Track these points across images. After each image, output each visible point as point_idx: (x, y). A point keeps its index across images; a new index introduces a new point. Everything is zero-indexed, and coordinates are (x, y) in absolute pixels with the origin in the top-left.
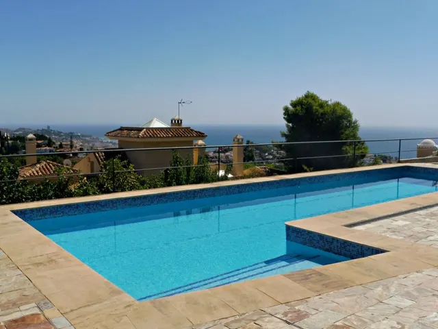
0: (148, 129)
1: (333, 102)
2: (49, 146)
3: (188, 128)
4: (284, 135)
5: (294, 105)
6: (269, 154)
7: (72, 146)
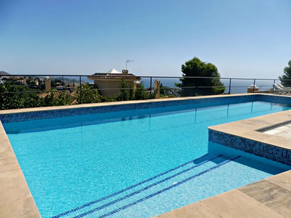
0: (110, 74)
1: (207, 63)
2: (63, 85)
3: (131, 75)
4: (181, 80)
5: (187, 64)
6: (171, 92)
7: (74, 86)
